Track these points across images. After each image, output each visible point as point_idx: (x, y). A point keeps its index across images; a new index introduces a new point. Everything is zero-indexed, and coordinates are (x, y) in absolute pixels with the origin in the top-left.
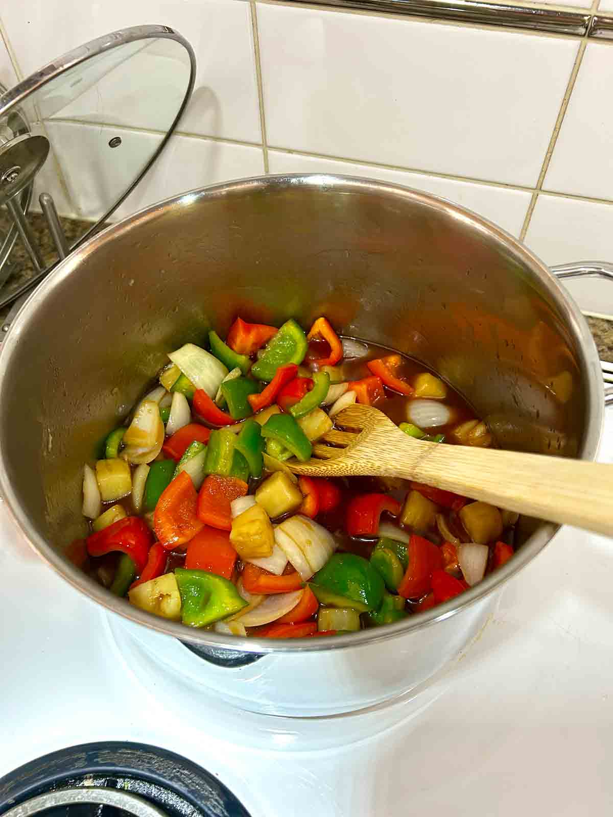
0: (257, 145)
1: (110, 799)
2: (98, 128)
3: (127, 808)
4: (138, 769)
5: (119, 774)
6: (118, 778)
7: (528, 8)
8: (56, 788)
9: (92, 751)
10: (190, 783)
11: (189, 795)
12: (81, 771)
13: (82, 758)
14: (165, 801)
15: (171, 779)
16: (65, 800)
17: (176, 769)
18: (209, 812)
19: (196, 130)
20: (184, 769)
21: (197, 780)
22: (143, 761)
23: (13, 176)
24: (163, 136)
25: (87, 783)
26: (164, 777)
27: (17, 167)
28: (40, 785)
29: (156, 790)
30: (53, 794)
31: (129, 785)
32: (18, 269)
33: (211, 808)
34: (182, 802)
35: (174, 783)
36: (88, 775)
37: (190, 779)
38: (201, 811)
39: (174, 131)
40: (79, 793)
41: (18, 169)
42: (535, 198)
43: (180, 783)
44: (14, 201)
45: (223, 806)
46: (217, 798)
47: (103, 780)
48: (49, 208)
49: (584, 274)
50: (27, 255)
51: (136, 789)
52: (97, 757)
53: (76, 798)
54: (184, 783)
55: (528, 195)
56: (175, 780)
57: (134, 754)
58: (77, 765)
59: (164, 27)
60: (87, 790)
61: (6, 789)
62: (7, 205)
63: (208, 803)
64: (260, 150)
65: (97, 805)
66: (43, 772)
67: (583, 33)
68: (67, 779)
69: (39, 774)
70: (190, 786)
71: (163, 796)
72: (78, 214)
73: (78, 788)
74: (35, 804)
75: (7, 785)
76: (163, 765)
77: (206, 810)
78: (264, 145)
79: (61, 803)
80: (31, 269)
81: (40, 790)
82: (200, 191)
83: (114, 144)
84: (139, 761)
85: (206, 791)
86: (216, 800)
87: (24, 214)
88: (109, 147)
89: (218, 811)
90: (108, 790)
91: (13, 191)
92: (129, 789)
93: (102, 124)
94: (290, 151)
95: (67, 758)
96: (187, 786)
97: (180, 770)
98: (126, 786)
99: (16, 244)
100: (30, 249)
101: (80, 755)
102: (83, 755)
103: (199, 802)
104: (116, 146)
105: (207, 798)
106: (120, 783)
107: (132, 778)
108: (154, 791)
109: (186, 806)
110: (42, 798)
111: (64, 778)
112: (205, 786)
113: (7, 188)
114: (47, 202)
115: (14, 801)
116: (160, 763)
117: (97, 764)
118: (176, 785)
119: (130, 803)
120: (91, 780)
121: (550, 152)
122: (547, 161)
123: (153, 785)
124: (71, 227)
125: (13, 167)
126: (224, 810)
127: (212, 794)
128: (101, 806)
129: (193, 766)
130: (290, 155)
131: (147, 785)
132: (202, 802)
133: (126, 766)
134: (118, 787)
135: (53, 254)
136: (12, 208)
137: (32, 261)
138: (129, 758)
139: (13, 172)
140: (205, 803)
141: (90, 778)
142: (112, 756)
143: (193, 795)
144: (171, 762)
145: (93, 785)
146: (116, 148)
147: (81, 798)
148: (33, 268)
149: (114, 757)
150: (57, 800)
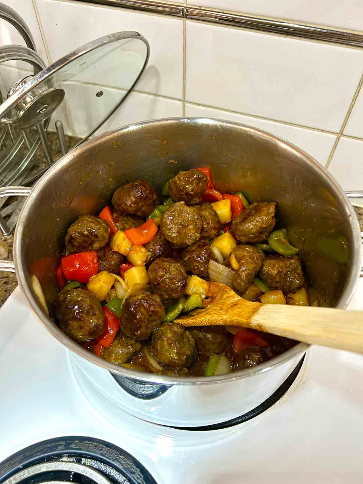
0: (180, 100)
1: (78, 469)
2: (92, 86)
3: (88, 475)
4: (95, 453)
5: (83, 456)
6: (82, 458)
7: (342, 32)
8: (47, 461)
9: (68, 441)
10: (124, 464)
11: (124, 471)
12: (61, 452)
13: (62, 444)
14: (108, 473)
15: (113, 460)
16: (52, 468)
17: (116, 454)
18: (135, 481)
19: (145, 90)
20: (121, 455)
21: (128, 461)
22: (97, 449)
23: (43, 110)
24: (126, 92)
25: (65, 459)
26: (109, 459)
28: (38, 459)
29: (104, 466)
30: (45, 464)
31: (89, 463)
32: (38, 162)
33: (136, 479)
34: (119, 475)
35: (115, 462)
36: (65, 455)
37: (125, 461)
38: (130, 480)
39: (133, 89)
40: (60, 465)
41: (46, 106)
42: (338, 139)
43: (119, 463)
44: (40, 124)
45: (143, 478)
46: (140, 473)
47: (74, 458)
48: (60, 129)
50: (43, 155)
51: (93, 464)
52: (71, 445)
53: (59, 468)
55: (335, 137)
57: (93, 444)
58: (60, 448)
59: (135, 32)
60: (65, 463)
61: (18, 460)
62: (37, 127)
63: (134, 476)
64: (180, 103)
65: (71, 472)
68: (53, 456)
69: (38, 452)
71: (108, 470)
72: (72, 133)
73: (60, 461)
74: (35, 469)
75: (19, 457)
76: (109, 452)
77: (133, 479)
78: (184, 100)
79: (50, 470)
80: (45, 163)
81: (37, 462)
84: (95, 448)
85: (134, 469)
86: (139, 475)
87: (45, 131)
88: (96, 96)
89: (139, 481)
90: (77, 464)
91: (42, 118)
92: (88, 464)
94: (198, 105)
95: (54, 444)
96: (122, 465)
97: (119, 456)
98: (87, 463)
99: (38, 148)
100: (46, 151)
101: (61, 443)
102: (63, 443)
103: (129, 475)
104: (100, 96)
105: (134, 473)
106: (83, 460)
107: (90, 458)
108: (103, 467)
109: (121, 477)
111: (51, 455)
112: (133, 465)
113: (39, 116)
114: (59, 126)
115: (22, 467)
116: (107, 451)
117: (72, 449)
118: (116, 464)
119: (89, 472)
120: (67, 458)
121: (349, 113)
122: (347, 118)
123: (102, 463)
124: (69, 140)
125: (44, 105)
126: (143, 481)
127: (137, 471)
128: (73, 473)
129: (126, 454)
130: (198, 107)
131: (99, 463)
132: (131, 475)
133: (88, 451)
134: (82, 463)
135: (58, 155)
136: (39, 128)
137: (46, 158)
138: (90, 446)
139: (44, 108)
140: (132, 476)
141: (66, 456)
142: (80, 444)
143: (126, 470)
144: (114, 451)
145: (67, 460)
146: (99, 97)
147: (62, 468)
148: (47, 162)
149: (81, 445)
150: (48, 468)
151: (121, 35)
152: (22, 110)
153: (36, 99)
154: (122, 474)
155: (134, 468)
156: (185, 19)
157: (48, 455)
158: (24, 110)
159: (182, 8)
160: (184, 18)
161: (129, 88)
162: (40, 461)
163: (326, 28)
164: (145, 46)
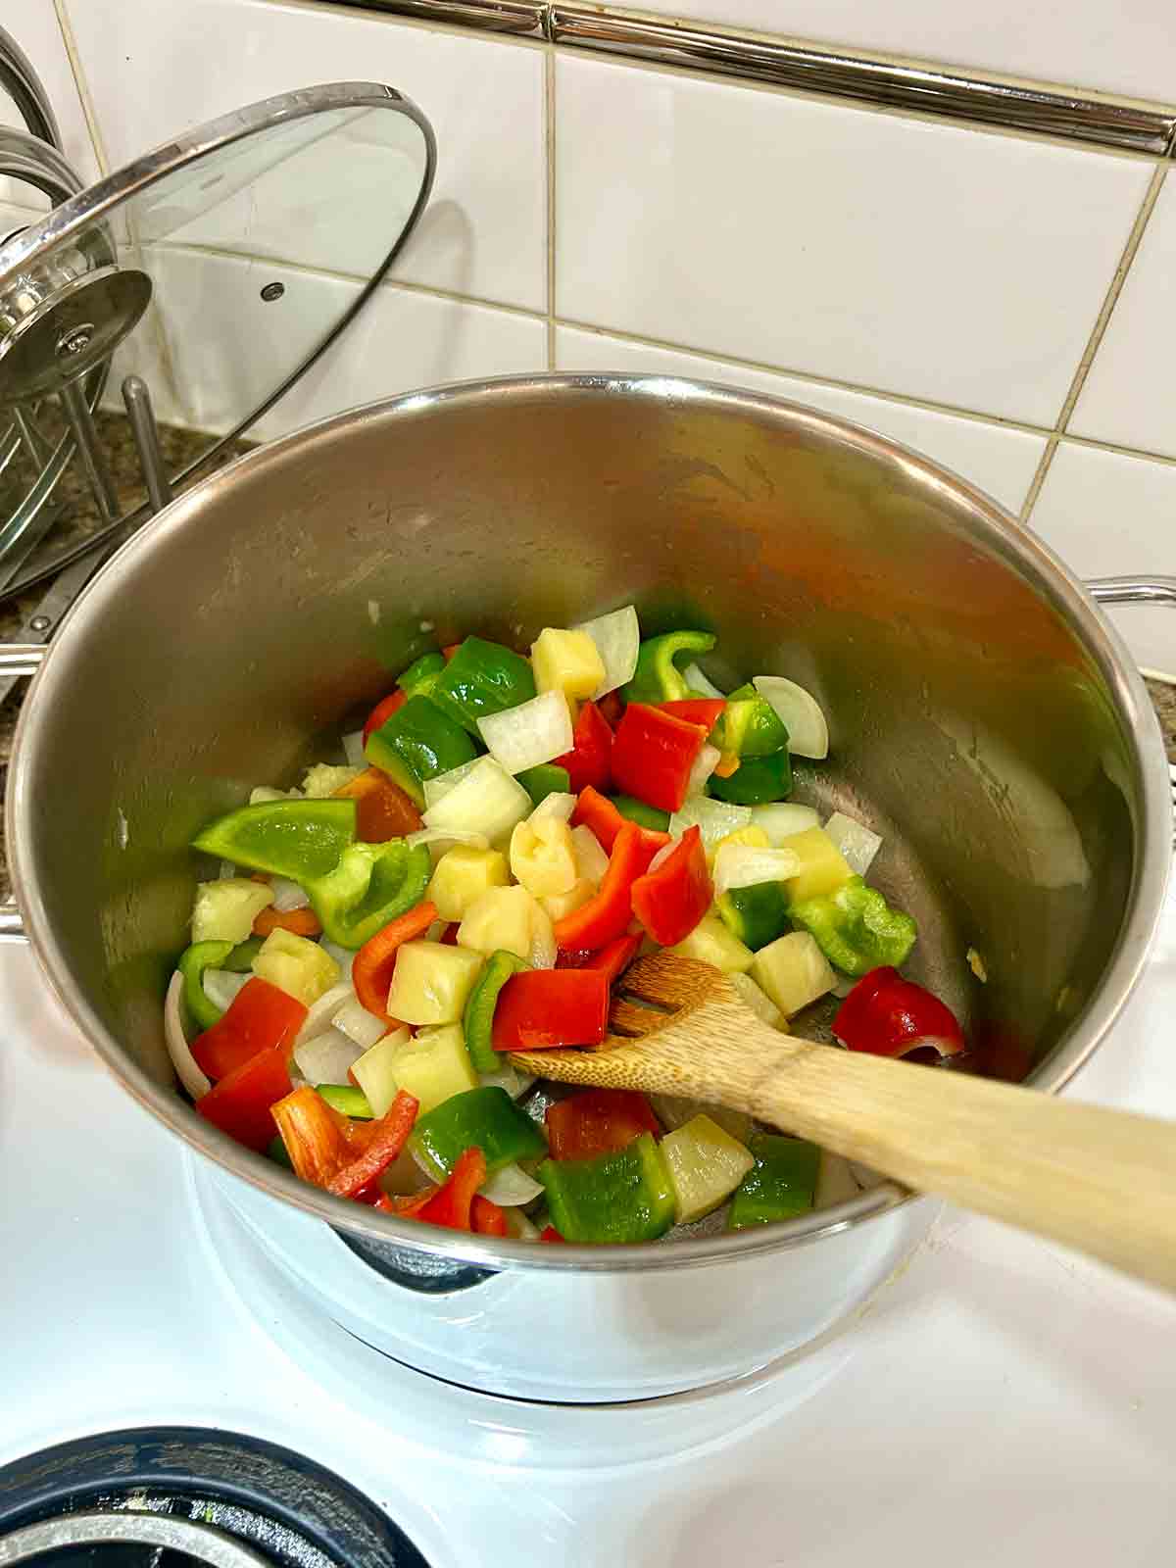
0: (538, 314)
1: (176, 1537)
2: (244, 263)
3: (209, 1557)
4: (233, 1483)
5: (197, 1492)
6: (193, 1499)
7: (1062, 98)
8: (74, 1510)
9: (149, 1443)
10: (332, 1518)
11: (330, 1541)
12: (123, 1479)
13: (127, 1455)
14: (281, 1549)
15: (297, 1508)
16: (91, 1533)
17: (306, 1488)
19: (425, 279)
20: (322, 1491)
21: (347, 1513)
22: (244, 1470)
23: (79, 341)
24: (361, 287)
25: (134, 1504)
26: (284, 1503)
27: (89, 325)
28: (43, 1502)
29: (265, 1527)
30: (68, 1522)
31: (215, 1515)
32: (69, 513)
34: (313, 1554)
35: (302, 1514)
36: (136, 1490)
37: (334, 1510)
39: (385, 277)
40: (119, 1522)
41: (90, 328)
42: (1051, 449)
43: (314, 1517)
44: (74, 387)
46: (383, 1550)
47: (167, 1500)
48: (139, 404)
49: (1147, 598)
50: (86, 490)
51: (228, 1521)
52: (158, 1455)
53: (113, 1532)
54: (320, 1516)
55: (1040, 441)
56: (303, 1509)
57: (229, 1454)
58: (119, 1467)
59: (384, 87)
60: (135, 1517)
62: (61, 394)
63: (365, 1559)
64: (541, 324)
65: (155, 1547)
66: (49, 1478)
67: (1163, 149)
68: (95, 1494)
69: (43, 1481)
70: (333, 1522)
71: (279, 1539)
72: (189, 419)
73: (118, 1512)
74: (32, 1537)
76: (283, 1480)
78: (550, 315)
79: (82, 1539)
80: (93, 516)
81: (42, 1512)
82: (438, 393)
83: (270, 295)
84: (237, 1468)
85: (362, 1536)
86: (381, 1555)
87: (91, 411)
88: (262, 301)
90: (175, 1520)
91: (77, 368)
92: (214, 1520)
93: (251, 256)
94: (598, 330)
95: (100, 1453)
96: (326, 1522)
97: (315, 1492)
98: (209, 1516)
99: (68, 468)
100: (95, 478)
101: (123, 1450)
102: (131, 1449)
103: (348, 1557)
104: (275, 298)
105: (363, 1550)
106: (198, 1508)
107: (220, 1501)
108: (262, 1529)
109: (322, 1562)
110: (46, 1527)
111: (90, 1491)
112: (360, 1524)
113: (65, 362)
114: (136, 393)
116: (278, 1476)
117: (157, 1469)
118: (305, 1520)
119: (215, 1548)
120: (142, 1499)
121: (1086, 365)
122: (1079, 380)
123: (261, 1517)
124: (175, 442)
125: (80, 324)
127: (373, 1542)
128: (159, 1550)
129: (340, 1486)
130: (598, 337)
131: (250, 1517)
132: (353, 1557)
133: (213, 1477)
134: (194, 1515)
135: (136, 490)
136: (69, 399)
137: (97, 501)
138: (219, 1461)
139: (79, 335)
140: (359, 1559)
141: (141, 1495)
142: (186, 1454)
143: (338, 1542)
144: (299, 1475)
145: (145, 1508)
146: (273, 302)
147: (123, 1533)
148: (98, 514)
149: (191, 1457)
150: (75, 1532)
151: (331, 95)
152: (5, 340)
153: (51, 302)
154: (324, 1552)
155: (364, 1533)
156: (550, 46)
157: (78, 1491)
158: (9, 338)
159: (543, 7)
160: (547, 41)
161: (371, 271)
162: (54, 1509)
163: (1010, 84)
164: (420, 133)
